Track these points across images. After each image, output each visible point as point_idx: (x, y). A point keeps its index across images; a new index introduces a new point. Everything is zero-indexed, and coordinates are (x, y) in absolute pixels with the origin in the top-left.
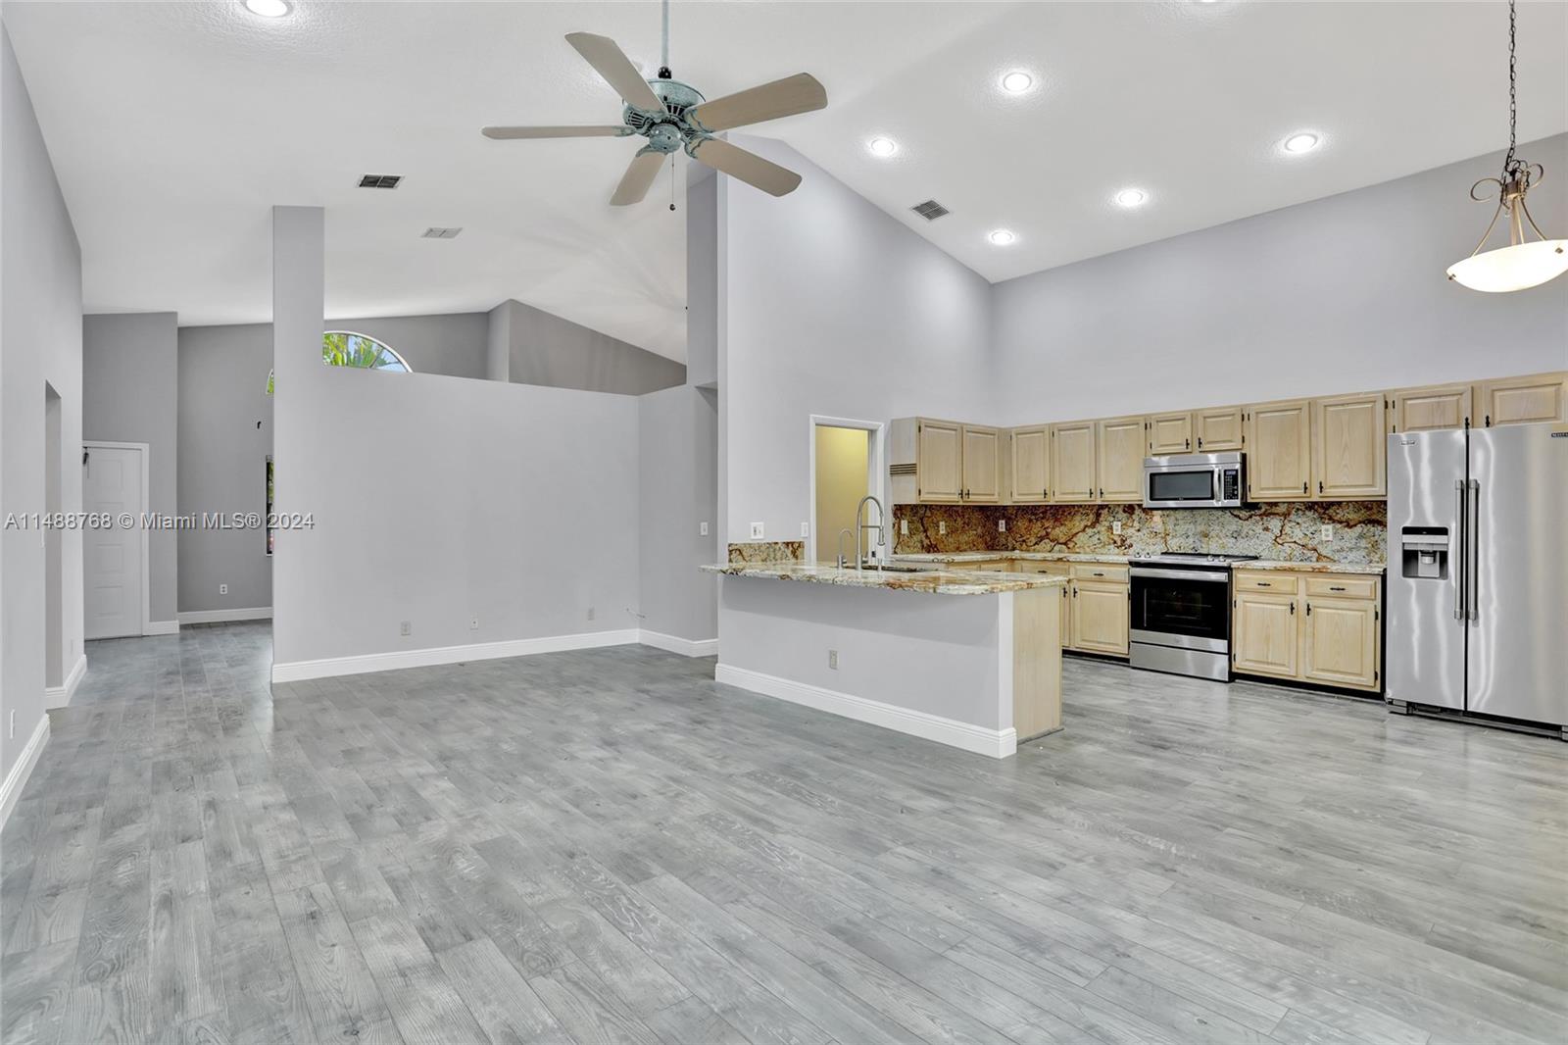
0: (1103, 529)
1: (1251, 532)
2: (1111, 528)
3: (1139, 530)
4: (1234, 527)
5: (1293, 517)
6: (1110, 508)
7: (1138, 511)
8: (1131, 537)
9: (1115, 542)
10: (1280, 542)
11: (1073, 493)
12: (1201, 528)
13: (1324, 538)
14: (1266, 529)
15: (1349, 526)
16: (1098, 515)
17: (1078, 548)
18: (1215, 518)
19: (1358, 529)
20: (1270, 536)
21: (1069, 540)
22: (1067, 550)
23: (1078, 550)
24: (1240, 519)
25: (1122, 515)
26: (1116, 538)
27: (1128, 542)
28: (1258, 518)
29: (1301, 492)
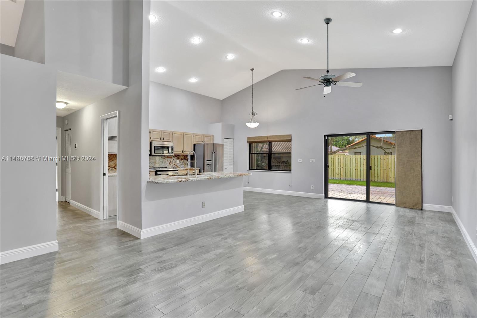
1: (165, 162)
4: (161, 160)
5: (173, 158)
10: (170, 164)
13: (178, 163)
14: (168, 161)
15: (182, 160)
19: (183, 160)
22: (114, 169)
29: (181, 152)
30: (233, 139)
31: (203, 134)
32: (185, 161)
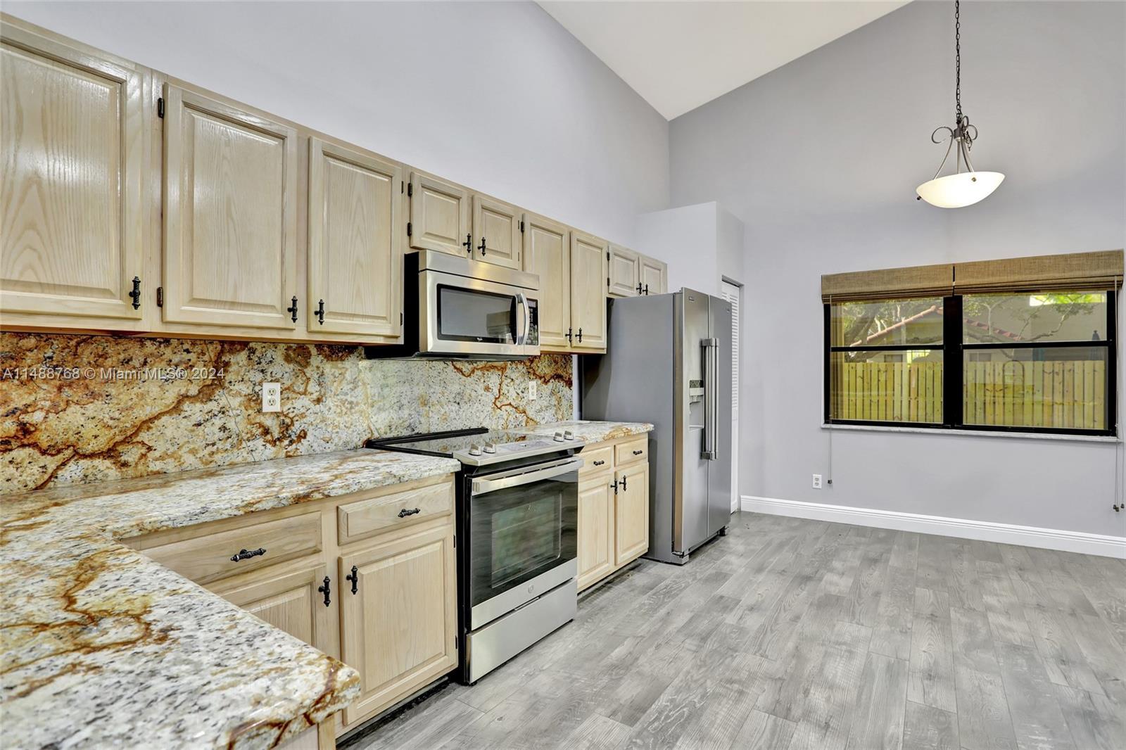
0: (236, 402)
1: (474, 394)
2: (255, 400)
3: (318, 401)
4: (456, 388)
5: (508, 372)
6: (253, 351)
7: (316, 360)
8: (303, 416)
9: (266, 432)
10: (499, 404)
11: (233, 304)
12: (419, 390)
13: (531, 398)
14: (487, 389)
15: (546, 382)
16: (220, 365)
17: (161, 458)
18: (436, 373)
19: (550, 385)
20: (489, 397)
21: (127, 441)
23: (156, 466)
24: (463, 374)
25: (281, 368)
26: (269, 422)
27: (296, 428)
28: (479, 373)
29: (563, 340)
30: (739, 286)
31: (636, 253)
32: (560, 385)
